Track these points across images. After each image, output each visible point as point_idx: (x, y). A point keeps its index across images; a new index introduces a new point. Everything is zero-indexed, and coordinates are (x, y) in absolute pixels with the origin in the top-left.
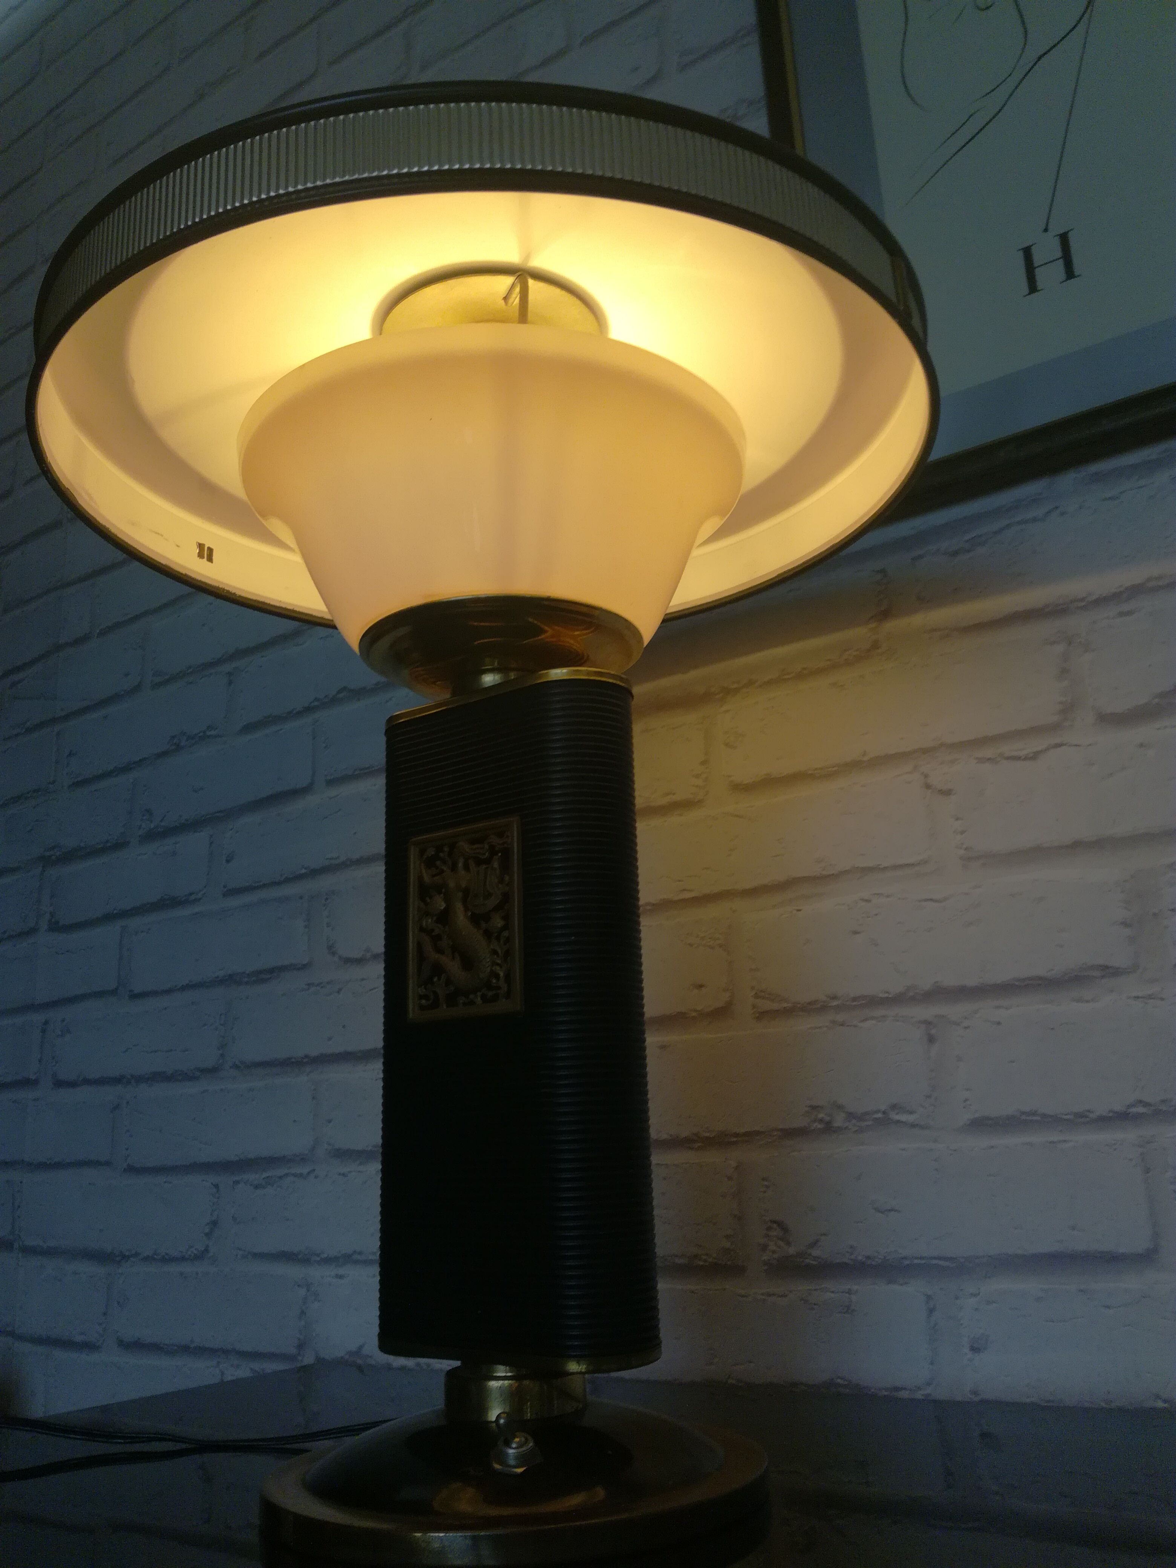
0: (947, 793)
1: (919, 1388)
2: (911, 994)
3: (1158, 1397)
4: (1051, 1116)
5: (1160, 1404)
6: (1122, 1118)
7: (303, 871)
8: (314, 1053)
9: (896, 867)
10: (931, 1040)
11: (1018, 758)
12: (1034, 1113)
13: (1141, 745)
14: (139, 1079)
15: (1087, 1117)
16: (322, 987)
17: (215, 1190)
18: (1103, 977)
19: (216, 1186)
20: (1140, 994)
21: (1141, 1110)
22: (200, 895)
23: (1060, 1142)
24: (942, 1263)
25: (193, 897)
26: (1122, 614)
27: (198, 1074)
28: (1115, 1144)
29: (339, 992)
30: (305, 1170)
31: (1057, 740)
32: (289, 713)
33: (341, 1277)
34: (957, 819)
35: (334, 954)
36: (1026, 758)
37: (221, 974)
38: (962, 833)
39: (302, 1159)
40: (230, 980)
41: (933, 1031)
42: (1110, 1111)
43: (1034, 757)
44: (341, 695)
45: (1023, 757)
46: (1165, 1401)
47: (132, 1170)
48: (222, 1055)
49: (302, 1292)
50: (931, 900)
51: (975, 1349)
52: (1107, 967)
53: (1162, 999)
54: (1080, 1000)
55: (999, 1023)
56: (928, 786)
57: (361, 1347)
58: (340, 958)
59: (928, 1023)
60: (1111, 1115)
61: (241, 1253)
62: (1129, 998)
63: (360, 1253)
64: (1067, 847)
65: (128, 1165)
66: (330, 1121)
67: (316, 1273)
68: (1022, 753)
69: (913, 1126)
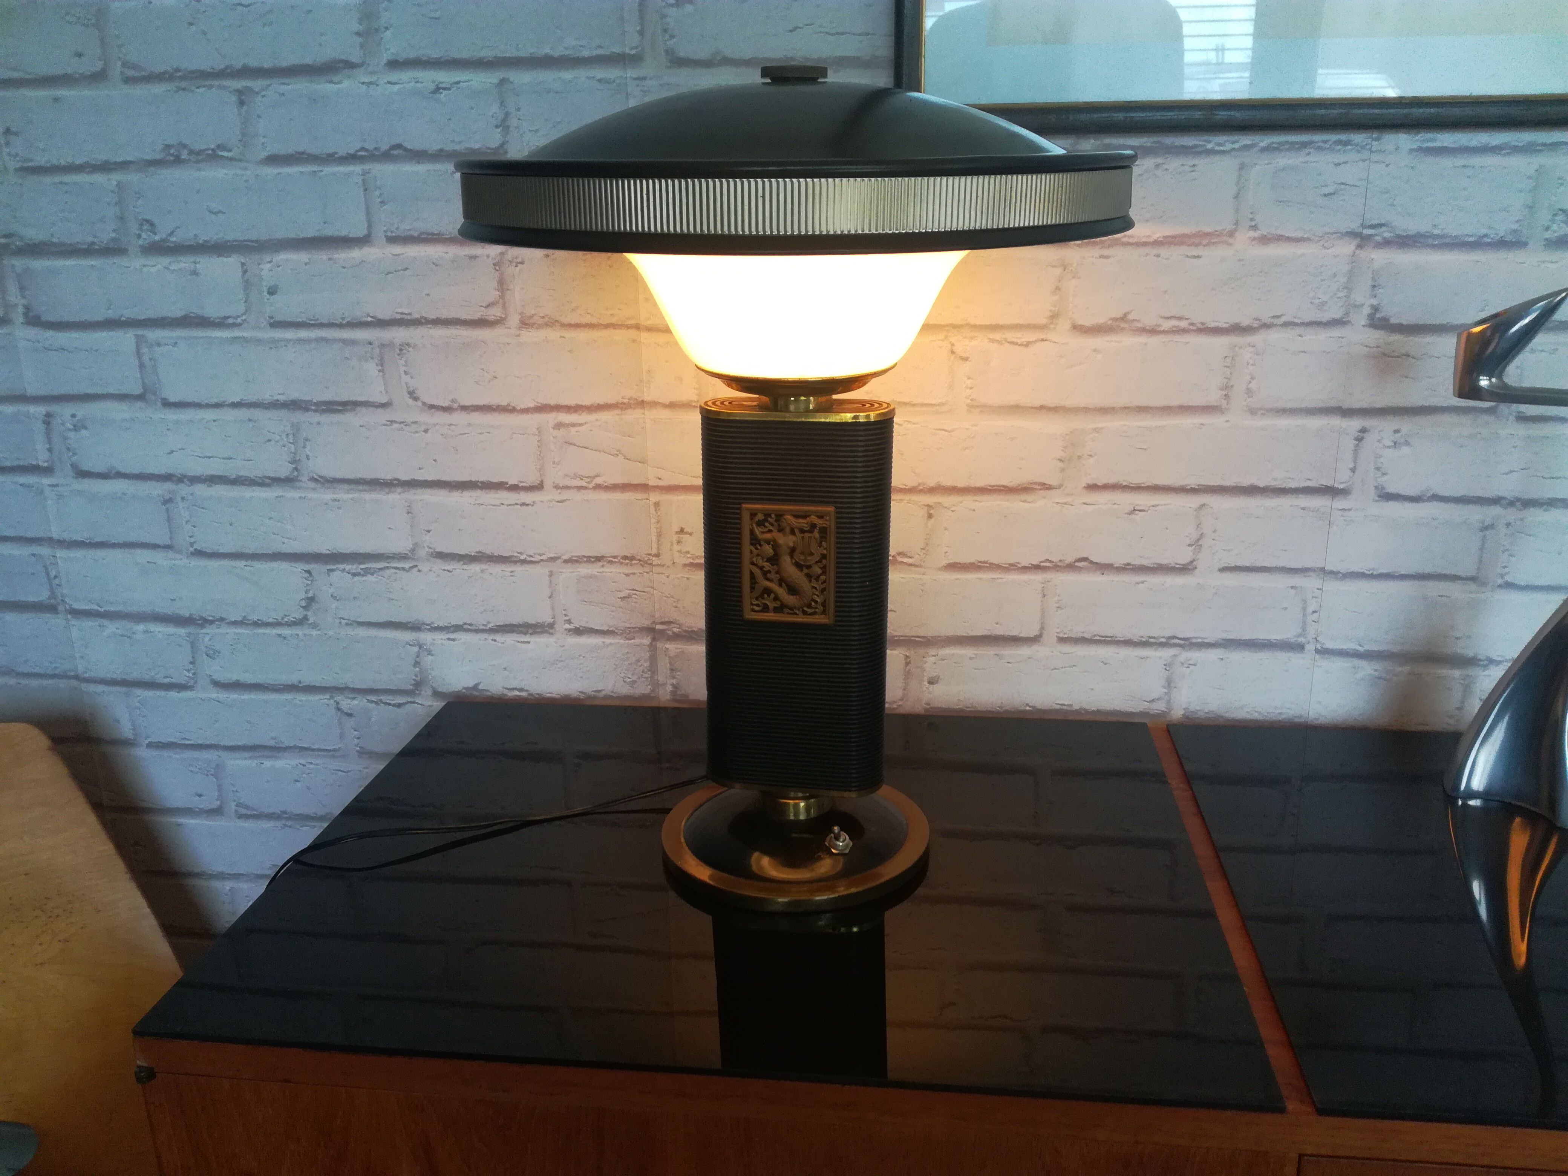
0: (966, 359)
1: (895, 702)
2: (921, 488)
3: (1027, 705)
4: (995, 564)
5: (1028, 708)
6: (1037, 568)
7: (369, 319)
8: (404, 477)
9: (923, 405)
10: (930, 516)
11: (1016, 344)
12: (986, 563)
13: (1095, 350)
14: (195, 480)
16: (406, 425)
17: (307, 575)
18: (1041, 489)
19: (309, 572)
20: (1060, 501)
21: (1048, 564)
22: (239, 321)
24: (917, 639)
25: (231, 321)
26: (1101, 257)
27: (268, 481)
29: (426, 431)
30: (407, 565)
31: (1044, 337)
32: (329, 155)
33: (454, 640)
34: (969, 379)
35: (416, 399)
36: (1021, 345)
37: (282, 398)
38: (971, 388)
39: (403, 557)
40: (294, 405)
41: (932, 512)
43: (1027, 345)
44: (395, 152)
46: (1030, 707)
47: (199, 554)
48: (296, 469)
49: (416, 649)
50: (943, 430)
51: (930, 682)
52: (1045, 484)
55: (974, 510)
56: (953, 352)
57: (477, 685)
58: (424, 404)
59: (929, 506)
61: (343, 622)
63: (471, 625)
64: (1036, 408)
65: (196, 549)
66: (429, 531)
67: (427, 637)
69: (910, 565)
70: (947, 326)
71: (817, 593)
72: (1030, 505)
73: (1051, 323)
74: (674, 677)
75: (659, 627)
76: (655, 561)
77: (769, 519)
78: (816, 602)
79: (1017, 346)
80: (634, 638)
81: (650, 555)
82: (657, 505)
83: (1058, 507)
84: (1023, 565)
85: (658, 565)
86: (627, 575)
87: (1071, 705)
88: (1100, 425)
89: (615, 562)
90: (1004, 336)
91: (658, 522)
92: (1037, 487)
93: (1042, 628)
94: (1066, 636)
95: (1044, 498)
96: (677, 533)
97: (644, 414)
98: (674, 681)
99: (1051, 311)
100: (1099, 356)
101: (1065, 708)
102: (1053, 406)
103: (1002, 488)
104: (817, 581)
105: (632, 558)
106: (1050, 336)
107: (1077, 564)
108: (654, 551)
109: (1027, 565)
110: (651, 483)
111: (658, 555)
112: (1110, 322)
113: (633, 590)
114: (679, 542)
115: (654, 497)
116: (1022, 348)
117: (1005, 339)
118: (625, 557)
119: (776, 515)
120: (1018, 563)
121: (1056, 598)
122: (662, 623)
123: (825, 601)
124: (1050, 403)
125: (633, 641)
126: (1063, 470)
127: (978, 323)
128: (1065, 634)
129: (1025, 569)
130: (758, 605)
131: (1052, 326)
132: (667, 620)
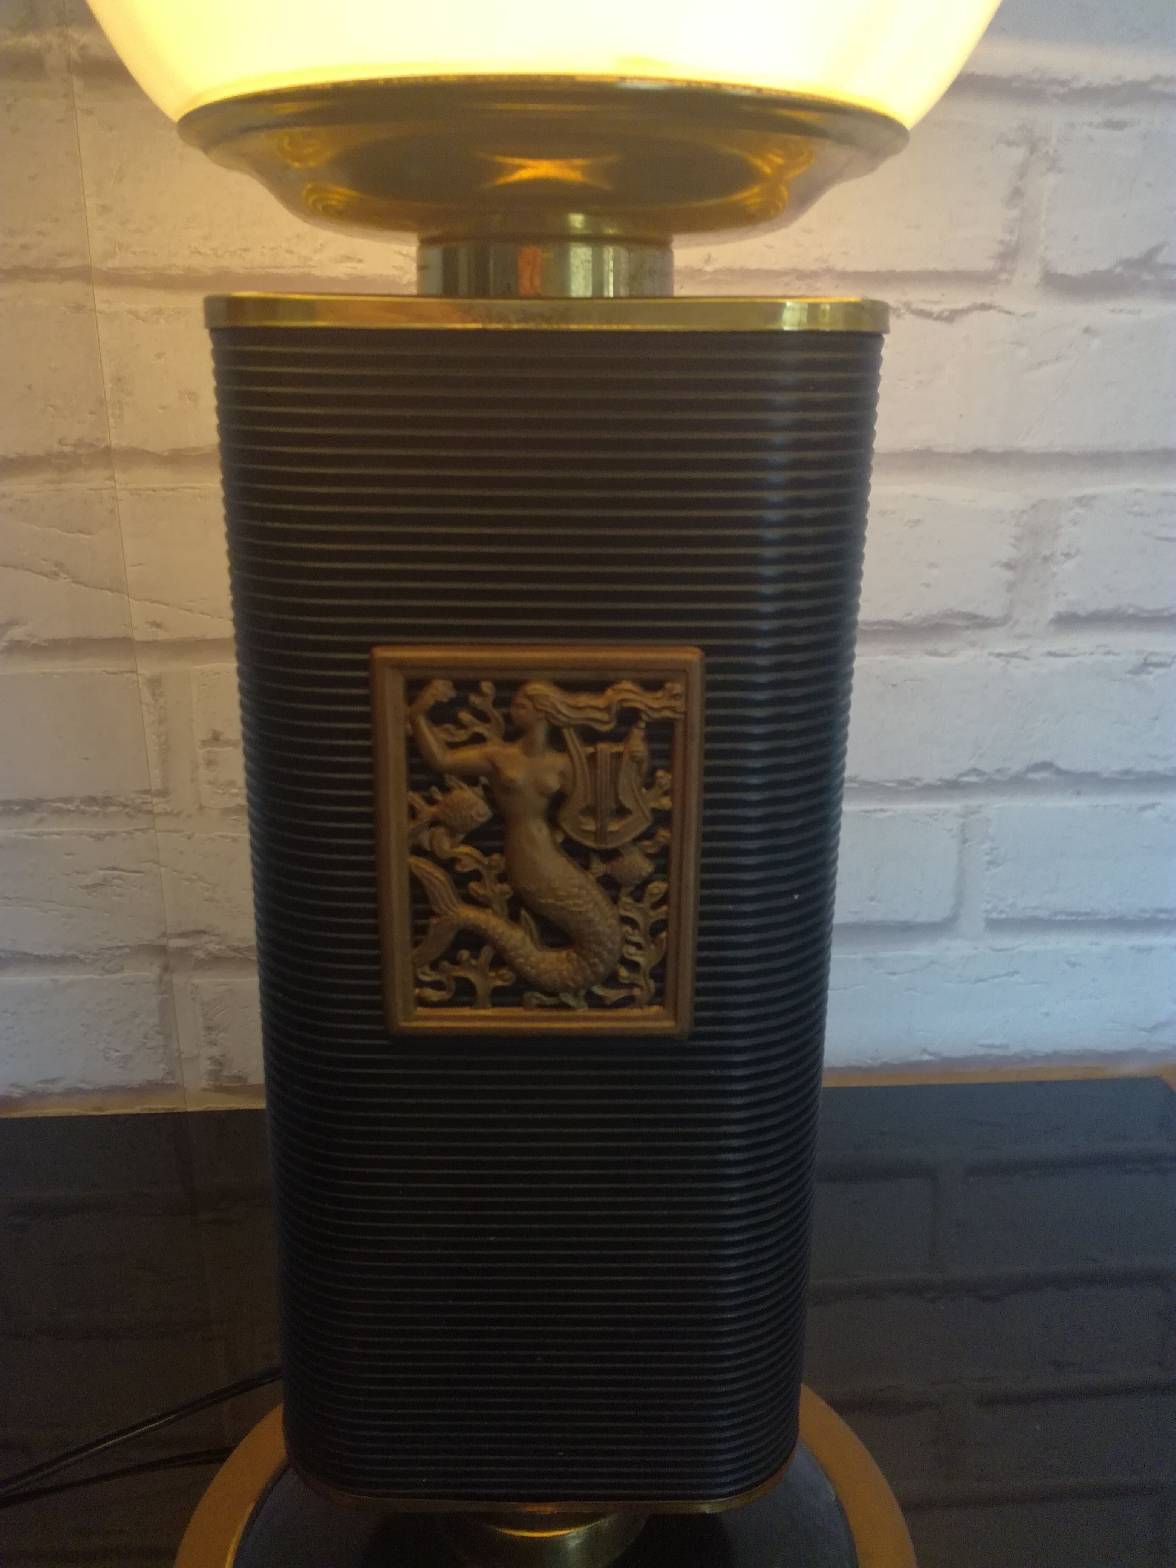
3: (925, 1051)
4: (871, 783)
5: (926, 1057)
11: (927, 315)
13: (1087, 330)
15: (912, 785)
18: (967, 628)
21: (973, 779)
23: (875, 811)
28: (936, 814)
31: (985, 299)
36: (939, 317)
42: (939, 780)
43: (951, 317)
45: (935, 315)
46: (931, 1054)
52: (975, 617)
53: (1026, 659)
54: (934, 653)
60: (939, 783)
62: (990, 654)
64: (964, 456)
68: (936, 309)
70: (786, 273)
71: (636, 938)
72: (946, 660)
73: (1003, 269)
74: (213, 1043)
75: (175, 943)
76: (160, 807)
77: (475, 699)
78: (633, 966)
79: (930, 322)
80: (121, 969)
81: (147, 792)
82: (155, 683)
83: (999, 663)
84: (925, 782)
85: (166, 814)
86: (99, 837)
87: (1006, 1046)
88: (1090, 491)
89: (70, 811)
90: (904, 298)
91: (161, 721)
92: (959, 623)
93: (958, 904)
94: (1003, 916)
95: (973, 645)
96: (204, 743)
97: (112, 478)
98: (215, 1051)
99: (1002, 242)
100: (1096, 343)
101: (996, 1052)
102: (999, 450)
103: (890, 628)
104: (638, 899)
105: (107, 801)
106: (1000, 298)
107: (1031, 776)
108: (156, 784)
109: (933, 782)
110: (138, 636)
111: (163, 793)
112: (1119, 269)
113: (114, 869)
114: (210, 763)
115: (147, 668)
116: (938, 325)
117: (908, 306)
118: (92, 800)
119: (498, 685)
120: (916, 779)
121: (986, 846)
122: (182, 935)
123: (663, 963)
124: (993, 442)
125: (118, 976)
126: (1011, 586)
127: (851, 268)
128: (1002, 912)
129: (930, 790)
130: (437, 985)
131: (1004, 277)
132: (192, 927)
